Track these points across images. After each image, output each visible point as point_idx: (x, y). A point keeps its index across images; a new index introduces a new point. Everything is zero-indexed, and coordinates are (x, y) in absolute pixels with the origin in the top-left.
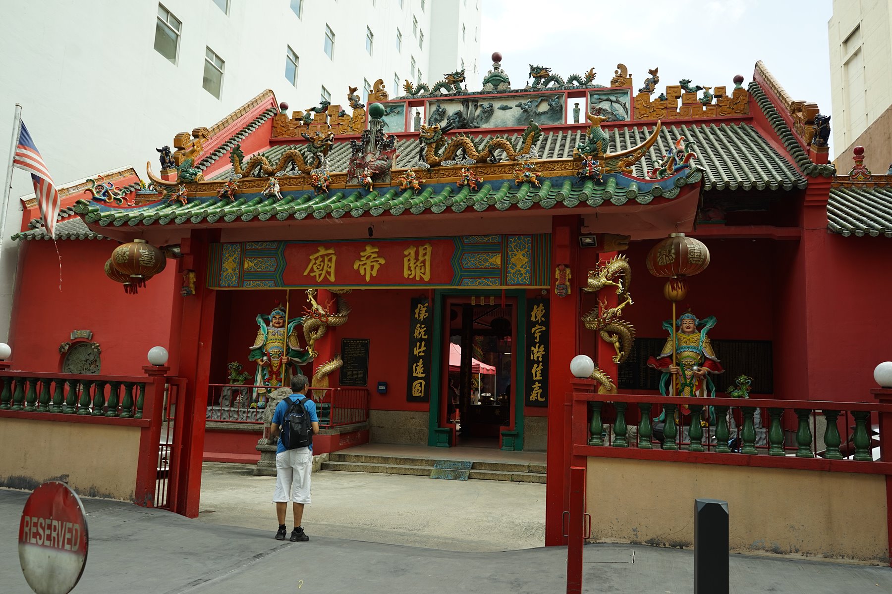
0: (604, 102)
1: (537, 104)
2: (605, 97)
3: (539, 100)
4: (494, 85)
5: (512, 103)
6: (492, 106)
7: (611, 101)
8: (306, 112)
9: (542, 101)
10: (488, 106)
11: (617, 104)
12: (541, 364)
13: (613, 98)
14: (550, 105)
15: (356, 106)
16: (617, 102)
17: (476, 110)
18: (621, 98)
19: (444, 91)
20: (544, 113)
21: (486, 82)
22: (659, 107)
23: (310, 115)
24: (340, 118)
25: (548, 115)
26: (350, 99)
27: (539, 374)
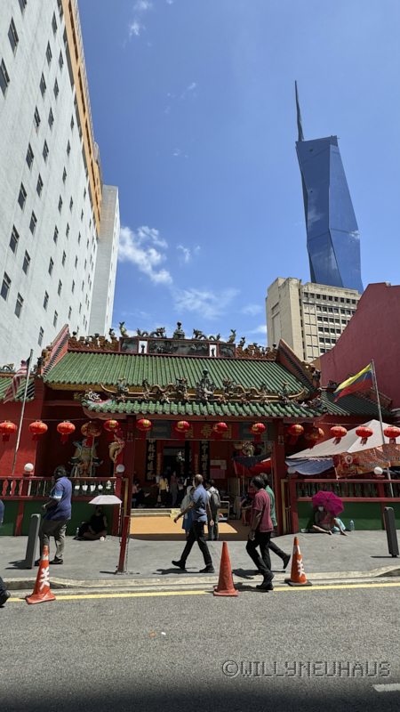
2: (225, 347)
3: (197, 345)
4: (178, 336)
5: (186, 345)
10: (175, 345)
13: (228, 348)
14: (203, 347)
17: (171, 346)
18: (231, 348)
19: (155, 336)
21: (175, 334)
22: (246, 353)
23: (89, 339)
24: (105, 343)
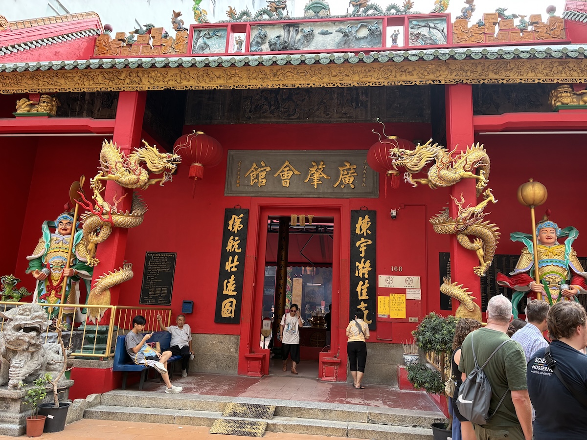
0: (423, 28)
1: (357, 29)
2: (423, 24)
3: (359, 26)
4: (315, 12)
5: (333, 29)
6: (313, 31)
7: (430, 27)
8: (130, 34)
9: (362, 26)
10: (309, 31)
11: (435, 30)
12: (367, 281)
13: (432, 25)
14: (370, 30)
15: (178, 29)
16: (435, 28)
17: (297, 34)
18: (439, 24)
19: (265, 16)
20: (364, 38)
21: (308, 8)
22: (478, 32)
23: (133, 37)
24: (164, 39)
25: (368, 40)
26: (174, 22)
27: (365, 292)
